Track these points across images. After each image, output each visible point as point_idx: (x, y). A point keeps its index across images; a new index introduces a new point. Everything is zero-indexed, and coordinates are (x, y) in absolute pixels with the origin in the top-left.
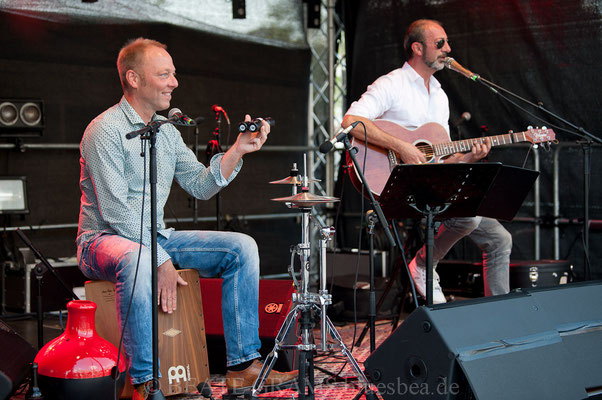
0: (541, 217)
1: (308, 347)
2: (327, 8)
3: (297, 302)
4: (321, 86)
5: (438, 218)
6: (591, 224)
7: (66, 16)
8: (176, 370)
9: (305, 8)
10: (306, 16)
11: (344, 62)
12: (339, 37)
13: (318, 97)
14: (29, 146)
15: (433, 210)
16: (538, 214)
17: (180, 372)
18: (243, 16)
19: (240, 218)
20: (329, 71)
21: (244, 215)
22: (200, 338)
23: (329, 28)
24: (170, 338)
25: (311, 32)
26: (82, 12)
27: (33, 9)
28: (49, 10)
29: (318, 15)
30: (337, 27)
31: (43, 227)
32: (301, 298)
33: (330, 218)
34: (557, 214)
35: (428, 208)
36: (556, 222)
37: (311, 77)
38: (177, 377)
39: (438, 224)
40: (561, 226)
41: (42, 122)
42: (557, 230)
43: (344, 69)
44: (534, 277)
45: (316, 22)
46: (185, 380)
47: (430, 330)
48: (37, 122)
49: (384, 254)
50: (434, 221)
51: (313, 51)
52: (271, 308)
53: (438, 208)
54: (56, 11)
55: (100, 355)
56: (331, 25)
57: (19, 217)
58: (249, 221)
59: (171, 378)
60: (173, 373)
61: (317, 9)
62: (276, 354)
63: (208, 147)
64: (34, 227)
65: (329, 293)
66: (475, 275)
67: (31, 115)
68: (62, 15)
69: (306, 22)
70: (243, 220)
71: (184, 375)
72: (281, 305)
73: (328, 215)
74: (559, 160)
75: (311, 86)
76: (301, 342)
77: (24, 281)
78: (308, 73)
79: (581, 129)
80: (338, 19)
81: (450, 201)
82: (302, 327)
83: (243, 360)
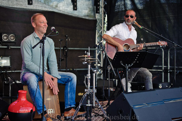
1: (89, 105)
2: (102, 7)
3: (86, 92)
4: (100, 31)
5: (129, 68)
6: (179, 72)
7: (23, 9)
8: (50, 110)
9: (95, 8)
10: (95, 10)
11: (107, 23)
12: (105, 16)
13: (99, 34)
14: (12, 47)
15: (128, 65)
16: (163, 69)
17: (51, 111)
18: (76, 10)
19: (75, 69)
20: (102, 26)
21: (76, 69)
22: (57, 101)
23: (102, 13)
24: (48, 101)
25: (97, 14)
26: (28, 8)
27: (13, 7)
28: (18, 7)
29: (99, 10)
30: (104, 14)
31: (15, 71)
32: (88, 91)
33: (102, 70)
34: (169, 69)
35: (126, 65)
36: (169, 71)
37: (97, 28)
38: (51, 112)
39: (129, 70)
40: (170, 72)
41: (15, 40)
42: (169, 73)
43: (107, 26)
45: (98, 12)
46: (53, 113)
47: (125, 100)
48: (14, 40)
49: (117, 80)
50: (128, 69)
51: (97, 20)
52: (80, 94)
53: (129, 65)
54: (20, 7)
55: (28, 106)
56: (103, 12)
57: (8, 68)
58: (77, 70)
60: (49, 111)
61: (98, 8)
62: (80, 107)
64: (13, 71)
66: (143, 86)
67: (12, 38)
68: (22, 8)
69: (95, 11)
70: (76, 70)
71: (52, 112)
72: (83, 93)
73: (101, 69)
75: (97, 31)
76: (87, 103)
78: (96, 27)
79: (173, 42)
80: (105, 11)
81: (133, 63)
82: (88, 99)
83: (70, 107)
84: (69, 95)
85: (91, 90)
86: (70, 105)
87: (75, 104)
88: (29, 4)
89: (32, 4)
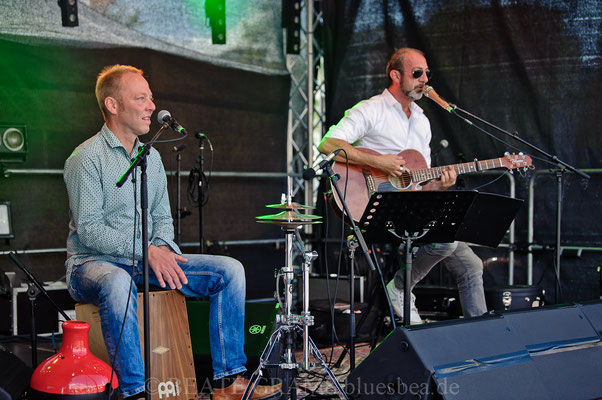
0: (515, 243)
1: (291, 366)
2: (306, 33)
3: (281, 323)
4: (300, 113)
5: (415, 243)
6: (564, 250)
7: (47, 39)
8: (166, 385)
9: (285, 33)
10: (285, 41)
11: (323, 88)
12: (318, 63)
13: (297, 122)
14: (13, 171)
15: (411, 235)
16: (512, 241)
17: (169, 387)
18: (223, 42)
19: (221, 243)
20: (307, 96)
21: (224, 241)
22: (188, 356)
23: (308, 53)
24: (159, 355)
25: (289, 58)
26: (63, 36)
27: (14, 33)
28: (29, 34)
29: (298, 41)
30: (316, 53)
31: (26, 252)
32: (286, 320)
33: (308, 243)
34: (531, 240)
35: (407, 234)
36: (530, 248)
37: (291, 103)
38: (167, 392)
39: (416, 249)
40: (534, 252)
41: (25, 147)
42: (530, 256)
43: (323, 95)
44: (507, 301)
45: (296, 48)
46: (174, 395)
47: (408, 350)
48: (21, 147)
49: (362, 279)
50: (412, 246)
51: (293, 77)
52: (255, 329)
53: (416, 234)
54: (37, 35)
55: (93, 372)
56: (311, 50)
57: (4, 241)
58: (228, 246)
59: (161, 392)
60: (163, 389)
61: (296, 34)
62: (261, 373)
63: (191, 173)
64: (19, 252)
65: (311, 314)
66: (451, 300)
67: (14, 140)
68: (41, 39)
69: (285, 47)
70: (224, 246)
71: (172, 391)
72: (264, 327)
73: (307, 241)
74: (534, 187)
75: (290, 112)
76: (285, 361)
77: (11, 304)
78: (288, 99)
79: (555, 157)
80: (317, 46)
81: (428, 227)
82: (285, 347)
83: (227, 374)
84: (222, 335)
85: (297, 317)
86: (229, 369)
87: (245, 362)
88: (66, 23)
89: (76, 23)
